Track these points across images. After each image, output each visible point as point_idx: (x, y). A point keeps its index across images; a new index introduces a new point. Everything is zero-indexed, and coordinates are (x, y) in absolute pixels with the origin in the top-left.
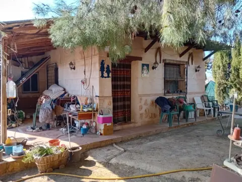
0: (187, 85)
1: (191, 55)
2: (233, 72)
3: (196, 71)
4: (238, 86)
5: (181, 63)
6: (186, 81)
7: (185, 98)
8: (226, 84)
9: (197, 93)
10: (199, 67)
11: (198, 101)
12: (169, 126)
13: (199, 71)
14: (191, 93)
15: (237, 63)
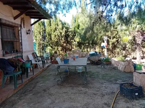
0: (22, 45)
1: (22, 20)
2: (48, 36)
3: (27, 34)
4: (51, 45)
5: (16, 25)
6: (21, 41)
7: (22, 57)
8: (44, 44)
9: (29, 51)
10: (29, 30)
11: (31, 58)
12: (14, 88)
13: (29, 33)
14: (25, 52)
15: (50, 30)
